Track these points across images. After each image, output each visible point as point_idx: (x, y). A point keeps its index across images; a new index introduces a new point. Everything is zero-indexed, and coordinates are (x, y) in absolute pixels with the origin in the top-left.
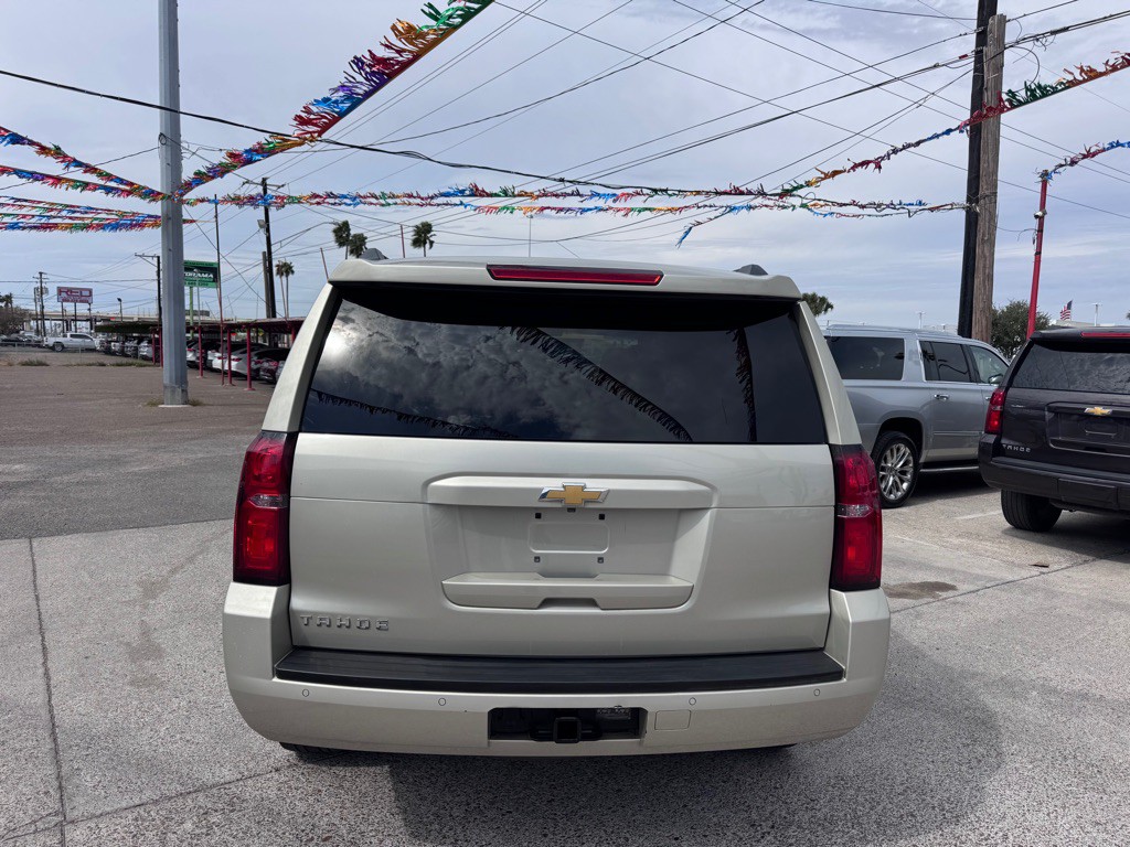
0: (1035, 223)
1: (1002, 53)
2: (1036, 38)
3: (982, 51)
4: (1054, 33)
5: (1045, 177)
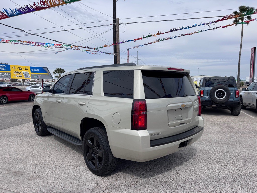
0: (127, 58)
1: (119, 25)
2: (124, 24)
3: (115, 24)
4: (127, 23)
5: (128, 49)
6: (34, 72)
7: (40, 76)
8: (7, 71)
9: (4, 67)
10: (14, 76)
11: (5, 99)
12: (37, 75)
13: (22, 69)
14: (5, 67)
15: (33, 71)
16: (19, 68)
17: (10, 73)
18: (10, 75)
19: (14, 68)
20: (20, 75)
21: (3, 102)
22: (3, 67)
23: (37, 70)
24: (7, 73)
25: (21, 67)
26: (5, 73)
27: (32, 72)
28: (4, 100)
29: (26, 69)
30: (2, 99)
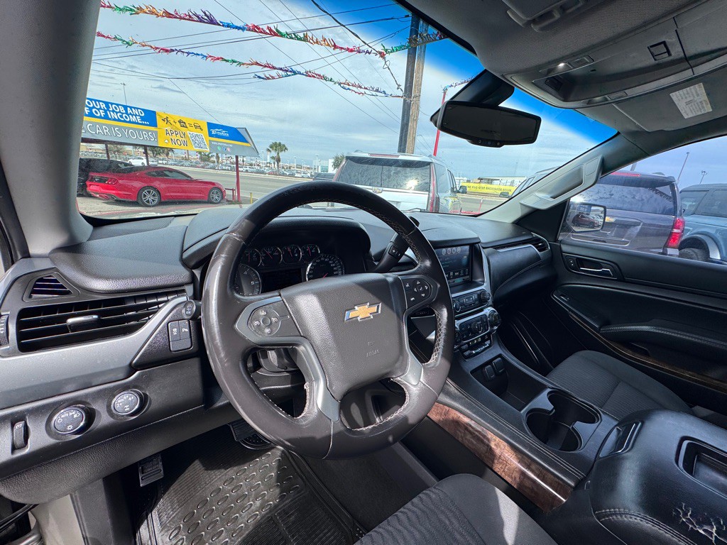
6: (217, 136)
7: (230, 147)
8: (147, 125)
9: (139, 116)
10: (166, 141)
11: (154, 196)
12: (225, 145)
13: (188, 126)
14: (143, 115)
15: (213, 133)
16: (180, 122)
17: (156, 132)
18: (157, 138)
19: (166, 120)
20: (183, 139)
21: (148, 201)
22: (136, 115)
23: (223, 133)
24: (148, 131)
25: (184, 121)
26: (143, 130)
27: (211, 135)
28: (149, 197)
29: (196, 127)
30: (145, 196)
